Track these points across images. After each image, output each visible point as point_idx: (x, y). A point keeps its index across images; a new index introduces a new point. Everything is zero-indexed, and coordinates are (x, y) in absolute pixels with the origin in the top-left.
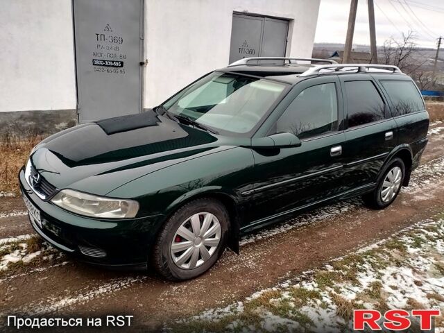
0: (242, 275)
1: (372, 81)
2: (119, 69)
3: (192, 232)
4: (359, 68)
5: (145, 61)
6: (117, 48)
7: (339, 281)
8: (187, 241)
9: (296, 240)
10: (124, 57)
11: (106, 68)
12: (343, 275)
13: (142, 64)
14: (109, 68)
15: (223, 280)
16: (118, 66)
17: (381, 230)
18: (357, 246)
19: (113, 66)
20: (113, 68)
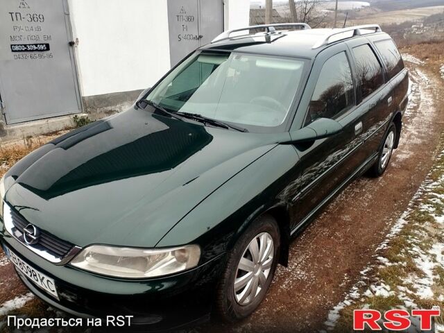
0: (299, 291)
1: (368, 44)
2: (45, 53)
3: (252, 260)
4: (355, 31)
5: (75, 41)
6: (39, 29)
7: (405, 276)
8: (248, 272)
9: (326, 231)
10: (49, 38)
11: (28, 54)
12: (404, 267)
13: (71, 44)
14: (33, 53)
15: (284, 303)
16: (43, 50)
17: (395, 201)
18: (386, 226)
19: (37, 50)
20: (37, 53)
